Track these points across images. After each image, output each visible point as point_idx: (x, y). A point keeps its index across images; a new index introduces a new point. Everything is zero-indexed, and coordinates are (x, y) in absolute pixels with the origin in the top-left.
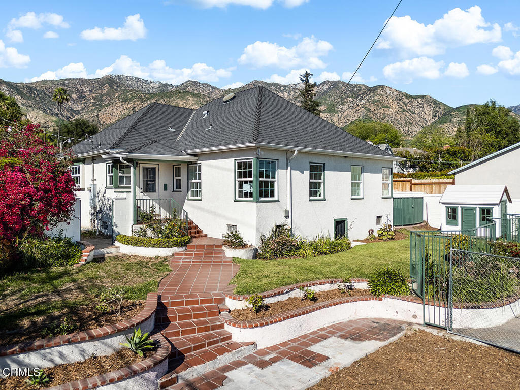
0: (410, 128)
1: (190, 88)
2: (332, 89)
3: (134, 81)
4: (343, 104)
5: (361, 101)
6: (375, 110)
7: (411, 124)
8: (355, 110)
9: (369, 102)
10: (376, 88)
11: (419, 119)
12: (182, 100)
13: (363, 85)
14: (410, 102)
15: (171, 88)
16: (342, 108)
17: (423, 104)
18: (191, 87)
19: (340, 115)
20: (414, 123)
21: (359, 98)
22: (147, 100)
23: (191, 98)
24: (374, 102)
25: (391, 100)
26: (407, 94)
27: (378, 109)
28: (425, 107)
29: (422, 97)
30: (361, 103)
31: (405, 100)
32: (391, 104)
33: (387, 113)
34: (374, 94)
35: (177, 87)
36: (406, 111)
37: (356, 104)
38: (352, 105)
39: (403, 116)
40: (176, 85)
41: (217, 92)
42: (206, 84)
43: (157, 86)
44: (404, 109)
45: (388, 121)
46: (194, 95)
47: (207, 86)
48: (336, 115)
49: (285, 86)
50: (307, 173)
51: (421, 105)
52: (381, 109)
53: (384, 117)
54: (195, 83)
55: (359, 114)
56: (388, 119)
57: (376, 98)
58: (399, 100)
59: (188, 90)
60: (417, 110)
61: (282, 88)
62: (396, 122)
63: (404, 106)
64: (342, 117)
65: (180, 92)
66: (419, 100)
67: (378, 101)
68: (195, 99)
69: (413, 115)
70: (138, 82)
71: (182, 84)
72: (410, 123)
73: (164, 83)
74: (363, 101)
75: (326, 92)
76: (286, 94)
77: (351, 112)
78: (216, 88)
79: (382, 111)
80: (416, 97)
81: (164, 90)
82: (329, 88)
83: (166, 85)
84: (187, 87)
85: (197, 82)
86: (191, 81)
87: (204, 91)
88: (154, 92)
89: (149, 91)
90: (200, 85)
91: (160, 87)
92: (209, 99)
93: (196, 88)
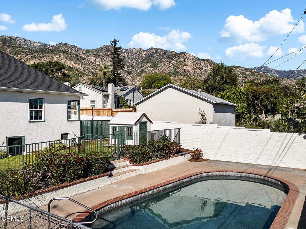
0: (200, 78)
1: (62, 47)
2: (155, 52)
3: (22, 41)
4: (161, 62)
5: (172, 61)
6: (180, 67)
7: (201, 76)
8: (168, 66)
9: (176, 62)
10: (181, 54)
11: (205, 73)
12: (56, 55)
13: (174, 52)
14: (200, 63)
16: (161, 65)
17: (207, 64)
19: (159, 69)
21: (171, 59)
23: (62, 54)
24: (179, 62)
25: (189, 62)
26: (198, 58)
28: (208, 66)
29: (207, 60)
30: (172, 62)
31: (197, 61)
33: (187, 69)
34: (180, 57)
35: (53, 46)
36: (198, 68)
37: (169, 63)
38: (167, 63)
39: (196, 71)
41: (81, 51)
42: (73, 46)
43: (39, 45)
44: (196, 67)
45: (187, 74)
46: (64, 52)
48: (157, 69)
49: (126, 50)
52: (183, 66)
53: (185, 72)
55: (171, 69)
57: (181, 60)
58: (194, 61)
59: (60, 49)
60: (204, 68)
61: (124, 51)
62: (192, 75)
63: (197, 65)
64: (161, 71)
65: (54, 50)
66: (205, 62)
68: (65, 55)
69: (202, 71)
70: (24, 42)
71: (57, 45)
73: (43, 43)
75: (151, 54)
76: (126, 55)
77: (166, 68)
78: (80, 49)
79: (184, 68)
80: (203, 60)
81: (43, 48)
82: (153, 52)
83: (45, 45)
84: (60, 47)
85: (67, 44)
86: (63, 43)
87: (72, 50)
88: (36, 49)
89: (33, 48)
90: (69, 46)
91: (41, 46)
92: (75, 55)
93: (66, 47)
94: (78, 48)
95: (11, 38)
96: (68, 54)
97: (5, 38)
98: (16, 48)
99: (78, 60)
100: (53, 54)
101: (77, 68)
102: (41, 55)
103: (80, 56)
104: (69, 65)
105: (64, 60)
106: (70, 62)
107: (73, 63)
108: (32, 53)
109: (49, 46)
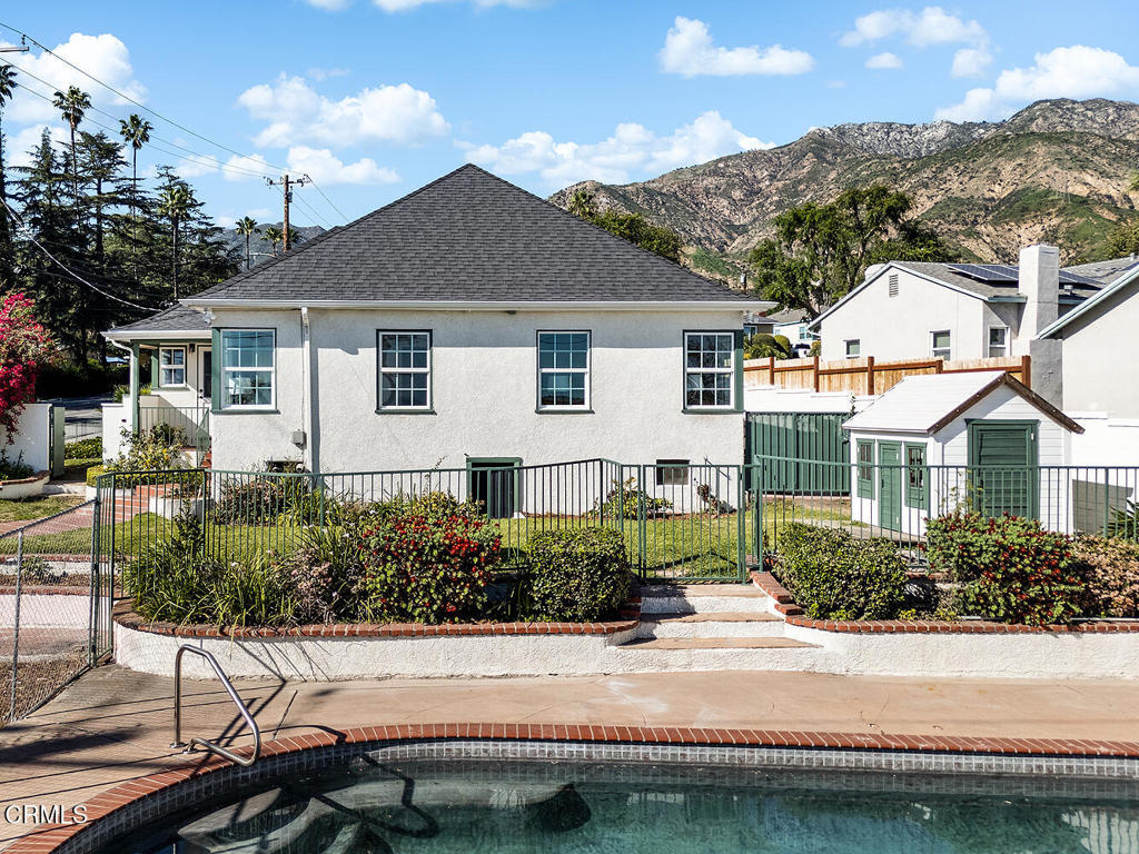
1: (1040, 121)
3: (879, 134)
12: (1012, 158)
15: (982, 131)
18: (1045, 118)
22: (910, 176)
23: (1040, 149)
35: (998, 126)
40: (998, 121)
41: (1135, 116)
42: (1095, 101)
43: (942, 133)
46: (1049, 138)
47: (1097, 104)
54: (1058, 103)
59: (1034, 127)
65: (1005, 139)
68: (1055, 149)
70: (888, 133)
71: (1017, 115)
73: (960, 122)
78: (1131, 107)
81: (960, 142)
83: (968, 127)
84: (1032, 120)
85: (1065, 100)
86: (1046, 101)
87: (1089, 123)
88: (931, 152)
89: (919, 151)
90: (1076, 106)
91: (949, 135)
92: (1100, 142)
93: (1061, 117)
94: (1119, 107)
95: (841, 131)
96: (1066, 141)
97: (823, 136)
98: (859, 164)
99: (1116, 158)
100: (999, 156)
101: (1109, 197)
102: (950, 169)
103: (1125, 142)
104: (1070, 190)
105: (1048, 172)
106: (1076, 174)
107: (1089, 179)
108: (914, 172)
109: (985, 128)
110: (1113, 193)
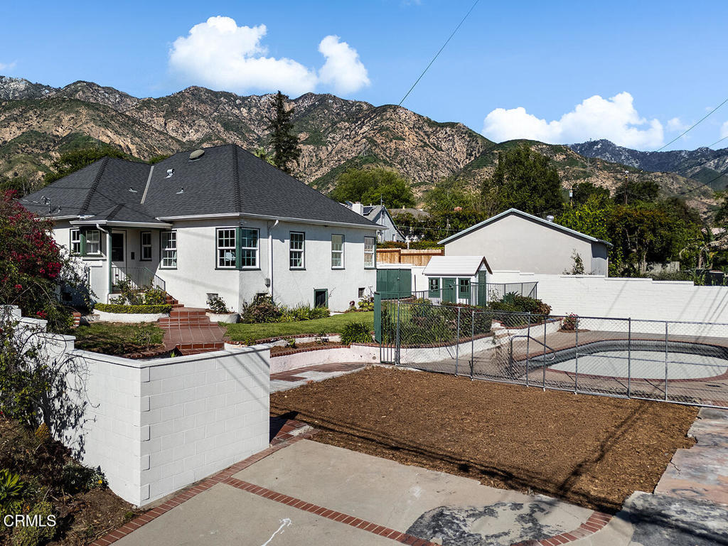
0: (435, 172)
1: (81, 93)
2: (318, 105)
4: (334, 131)
5: (361, 128)
6: (382, 143)
7: (436, 166)
8: (352, 142)
9: (374, 129)
10: (384, 108)
11: (448, 159)
12: (68, 113)
13: (366, 103)
14: (435, 133)
15: (47, 91)
16: (333, 138)
17: (453, 136)
18: (84, 92)
19: (330, 148)
20: (440, 164)
21: (359, 122)
22: (5, 111)
23: (84, 111)
24: (381, 130)
25: (407, 129)
26: (430, 120)
27: (387, 142)
28: (455, 141)
29: (452, 125)
30: (362, 131)
31: (427, 128)
32: (407, 134)
33: (401, 148)
34: (382, 118)
35: (58, 90)
36: (428, 145)
37: (353, 132)
38: (348, 133)
39: (424, 153)
40: (57, 87)
41: (129, 102)
42: (109, 88)
43: (22, 86)
44: (425, 143)
45: (402, 160)
46: (88, 105)
47: (110, 91)
48: (324, 148)
49: (244, 99)
50: (288, 242)
51: (451, 138)
52: (391, 141)
53: (396, 154)
54: (91, 85)
55: (359, 148)
56: (402, 157)
57: (384, 123)
58: (419, 128)
59: (78, 96)
60: (445, 146)
61: (238, 102)
62: (413, 163)
63: (426, 137)
64: (334, 152)
65: (64, 100)
66: (448, 129)
67: (387, 129)
68: (91, 112)
69: (439, 153)
71: (68, 86)
72: (434, 165)
73: (34, 82)
74: (365, 128)
75: (308, 110)
76: (244, 111)
77: (347, 144)
78: (127, 96)
79: (393, 145)
80: (443, 125)
81: (34, 95)
82: (313, 105)
83: (38, 87)
84: (77, 91)
85: (94, 84)
86: (84, 82)
87: (107, 100)
88: (16, 97)
89: (8, 95)
90: (100, 89)
91: (27, 89)
92: (114, 113)
93: (92, 93)
94: (122, 95)
96: (97, 109)
99: (122, 125)
100: (61, 110)
101: (120, 146)
102: (31, 112)
103: (127, 116)
104: (100, 138)
105: (89, 126)
106: (103, 129)
107: (110, 134)
108: (8, 109)
109: (49, 90)
110: (122, 144)
